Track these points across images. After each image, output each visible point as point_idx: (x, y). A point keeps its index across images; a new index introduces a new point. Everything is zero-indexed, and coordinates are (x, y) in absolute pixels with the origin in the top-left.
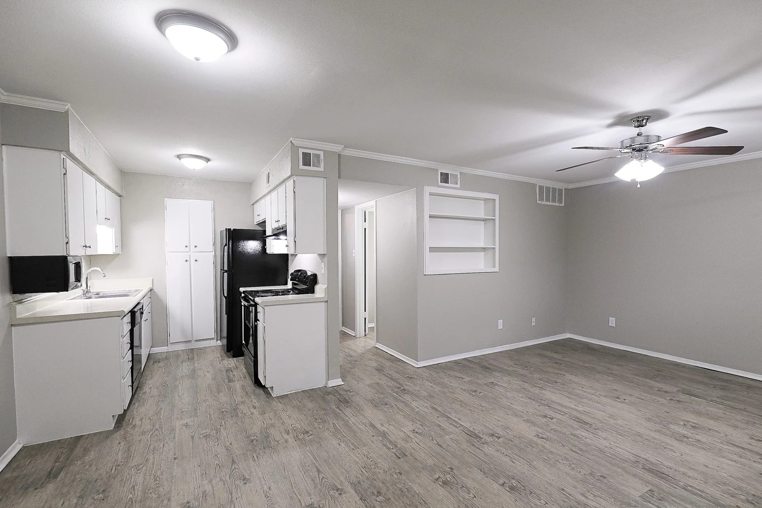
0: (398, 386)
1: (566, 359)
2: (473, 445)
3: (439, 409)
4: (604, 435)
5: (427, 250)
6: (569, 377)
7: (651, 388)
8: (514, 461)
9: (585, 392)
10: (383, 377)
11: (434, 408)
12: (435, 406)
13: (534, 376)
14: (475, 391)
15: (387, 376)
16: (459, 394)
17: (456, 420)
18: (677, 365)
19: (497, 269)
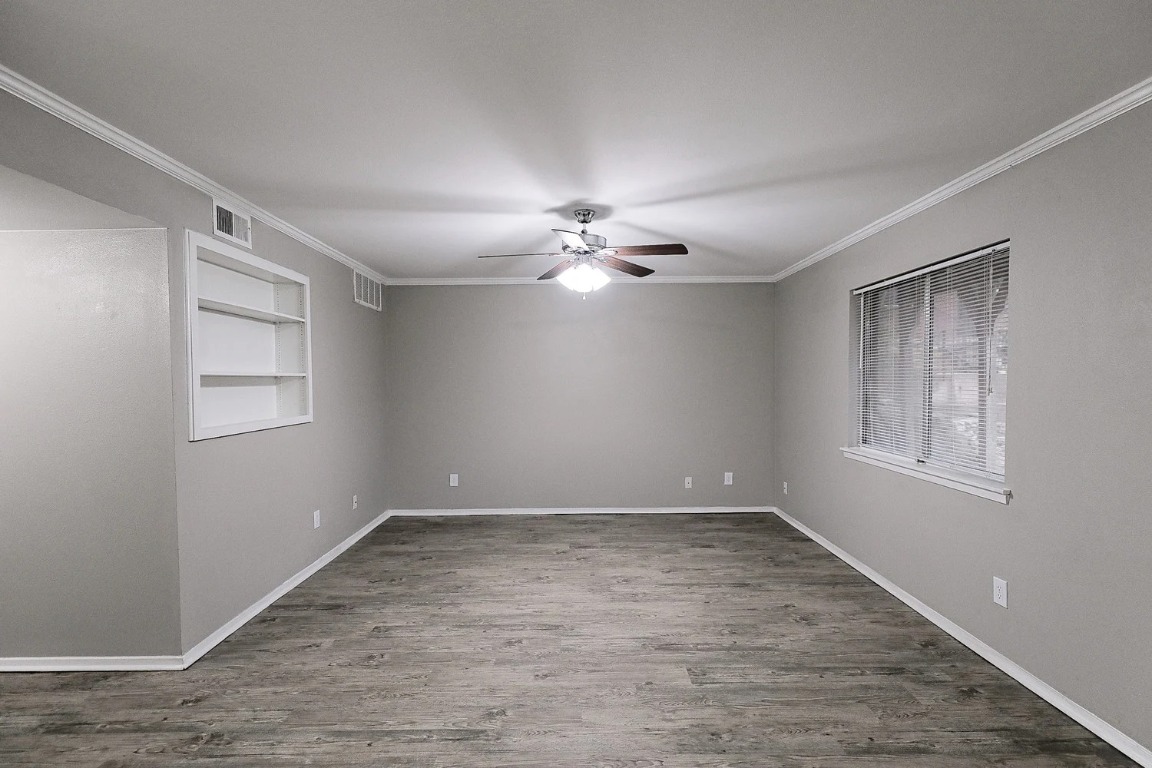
0: (187, 735)
1: (426, 548)
2: (490, 752)
3: (348, 728)
4: (585, 631)
5: (197, 381)
6: (463, 573)
7: (548, 552)
8: (563, 733)
9: (503, 586)
10: (103, 740)
11: (339, 734)
12: (337, 728)
13: (421, 589)
14: (371, 657)
15: (122, 731)
16: (348, 677)
17: (407, 727)
18: (535, 517)
19: (309, 418)
